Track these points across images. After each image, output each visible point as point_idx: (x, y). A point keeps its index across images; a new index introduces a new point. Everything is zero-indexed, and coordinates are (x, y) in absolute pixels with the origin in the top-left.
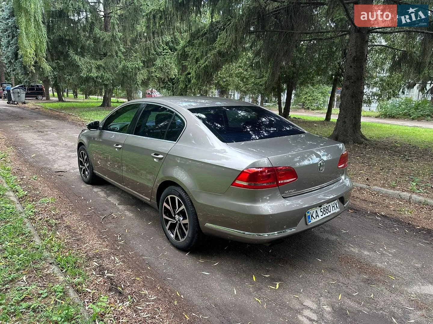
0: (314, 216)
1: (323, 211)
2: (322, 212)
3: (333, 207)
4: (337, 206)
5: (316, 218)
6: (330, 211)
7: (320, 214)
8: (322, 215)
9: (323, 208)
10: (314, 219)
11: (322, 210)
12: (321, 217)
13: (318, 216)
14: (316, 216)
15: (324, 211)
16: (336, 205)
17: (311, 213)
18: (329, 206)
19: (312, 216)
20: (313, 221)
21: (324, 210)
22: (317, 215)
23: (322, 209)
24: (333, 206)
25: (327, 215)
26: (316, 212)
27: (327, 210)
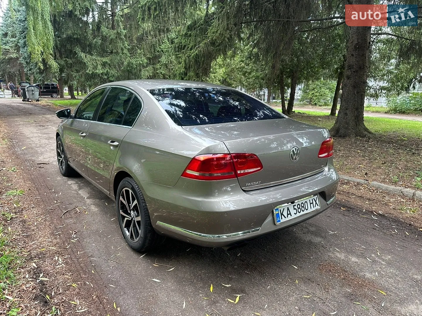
0: (285, 214)
1: (297, 209)
2: (296, 209)
3: (311, 204)
4: (316, 203)
5: (287, 217)
6: (307, 208)
7: (293, 211)
8: (296, 213)
9: (297, 205)
10: (285, 218)
11: (296, 207)
12: (294, 216)
13: (290, 214)
14: (288, 214)
15: (298, 208)
16: (316, 201)
17: (280, 210)
18: (306, 203)
19: (282, 214)
20: (283, 220)
21: (299, 207)
22: (289, 213)
23: (295, 205)
24: (311, 202)
25: (302, 213)
26: (288, 209)
27: (302, 207)
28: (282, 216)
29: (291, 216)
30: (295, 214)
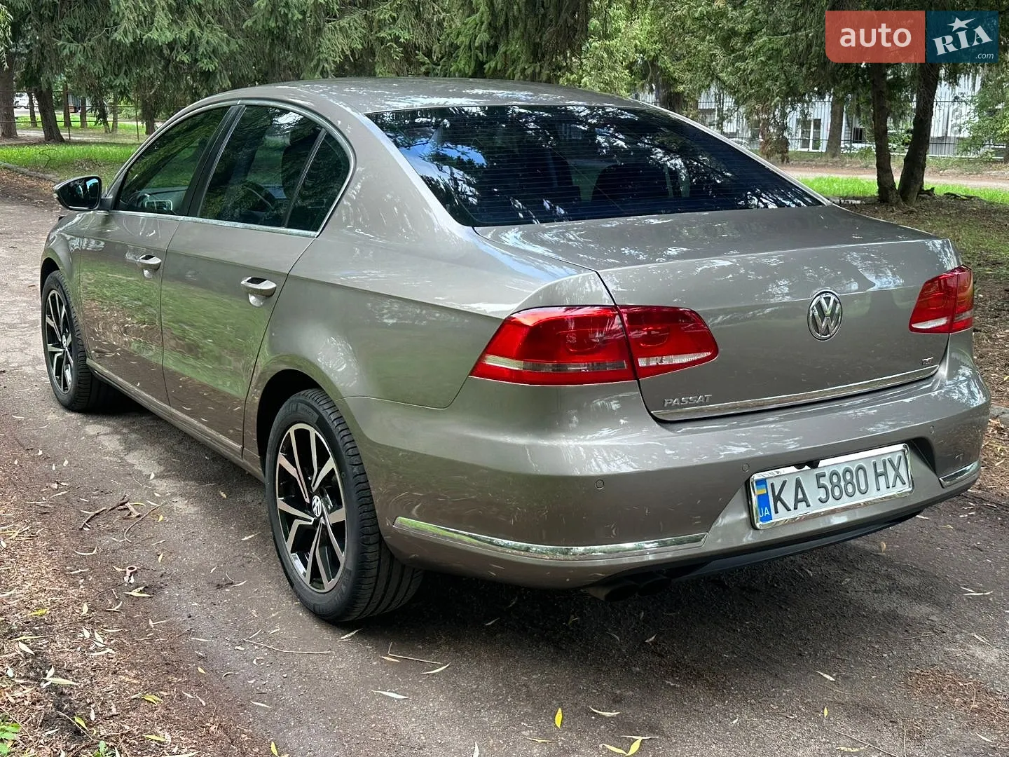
0: (788, 497)
1: (829, 487)
2: (825, 487)
3: (879, 474)
4: (899, 473)
5: (795, 508)
6: (863, 488)
7: (814, 494)
8: (824, 497)
9: (828, 475)
10: (789, 510)
11: (825, 481)
12: (817, 508)
13: (805, 499)
14: (797, 501)
15: (834, 486)
16: (896, 469)
17: (772, 485)
18: (861, 473)
19: (777, 498)
20: (782, 516)
21: (835, 480)
22: (800, 496)
23: (823, 475)
24: (882, 468)
25: (846, 501)
26: (798, 484)
27: (847, 483)
28: (779, 503)
29: (808, 506)
30: (820, 500)
